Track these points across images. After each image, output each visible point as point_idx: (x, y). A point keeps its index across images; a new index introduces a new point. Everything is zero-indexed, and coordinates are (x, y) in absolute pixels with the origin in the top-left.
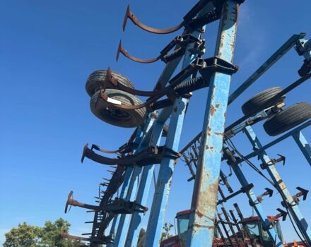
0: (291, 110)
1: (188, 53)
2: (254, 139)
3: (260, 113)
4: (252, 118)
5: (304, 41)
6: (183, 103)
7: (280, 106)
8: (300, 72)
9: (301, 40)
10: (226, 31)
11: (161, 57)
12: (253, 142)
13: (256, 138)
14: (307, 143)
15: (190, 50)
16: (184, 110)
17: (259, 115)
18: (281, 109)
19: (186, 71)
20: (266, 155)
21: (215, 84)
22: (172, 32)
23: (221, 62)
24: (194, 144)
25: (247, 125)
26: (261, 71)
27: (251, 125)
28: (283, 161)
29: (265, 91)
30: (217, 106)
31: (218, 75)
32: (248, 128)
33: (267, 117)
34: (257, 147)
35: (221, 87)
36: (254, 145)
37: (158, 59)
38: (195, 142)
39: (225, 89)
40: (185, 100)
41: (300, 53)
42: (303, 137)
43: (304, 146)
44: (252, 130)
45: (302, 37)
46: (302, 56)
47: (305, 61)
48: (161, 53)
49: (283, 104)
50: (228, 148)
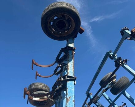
0: (119, 82)
1: (63, 70)
2: (108, 98)
3: (107, 85)
4: (105, 88)
5: (111, 54)
6: (65, 93)
7: (114, 81)
8: (116, 65)
9: (110, 54)
10: (69, 63)
11: (54, 74)
12: (108, 100)
13: (109, 98)
14: (130, 96)
15: (64, 69)
16: (65, 97)
17: (107, 87)
18: (115, 82)
19: (56, 83)
20: (116, 105)
21: (68, 87)
22: (53, 65)
23: (68, 77)
24: (84, 106)
25: (103, 92)
26: (100, 68)
27: (105, 92)
28: (125, 105)
29: (107, 75)
30: (70, 98)
31: (69, 83)
32: (104, 94)
33: (111, 87)
34: (110, 102)
35: (70, 88)
36: (109, 101)
37: (53, 75)
38: (85, 105)
39: (72, 88)
40: (65, 92)
41: (112, 59)
42: (127, 93)
43: (129, 98)
44: (106, 94)
45: (110, 52)
46: (113, 60)
47: (115, 61)
48: (54, 72)
49: (115, 79)
50: (99, 105)
